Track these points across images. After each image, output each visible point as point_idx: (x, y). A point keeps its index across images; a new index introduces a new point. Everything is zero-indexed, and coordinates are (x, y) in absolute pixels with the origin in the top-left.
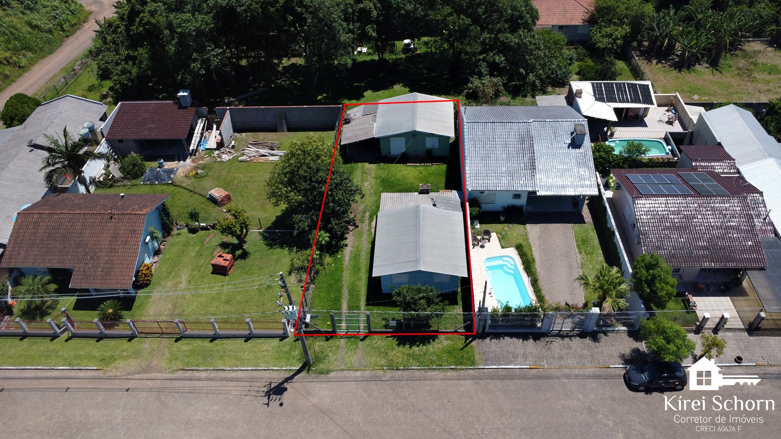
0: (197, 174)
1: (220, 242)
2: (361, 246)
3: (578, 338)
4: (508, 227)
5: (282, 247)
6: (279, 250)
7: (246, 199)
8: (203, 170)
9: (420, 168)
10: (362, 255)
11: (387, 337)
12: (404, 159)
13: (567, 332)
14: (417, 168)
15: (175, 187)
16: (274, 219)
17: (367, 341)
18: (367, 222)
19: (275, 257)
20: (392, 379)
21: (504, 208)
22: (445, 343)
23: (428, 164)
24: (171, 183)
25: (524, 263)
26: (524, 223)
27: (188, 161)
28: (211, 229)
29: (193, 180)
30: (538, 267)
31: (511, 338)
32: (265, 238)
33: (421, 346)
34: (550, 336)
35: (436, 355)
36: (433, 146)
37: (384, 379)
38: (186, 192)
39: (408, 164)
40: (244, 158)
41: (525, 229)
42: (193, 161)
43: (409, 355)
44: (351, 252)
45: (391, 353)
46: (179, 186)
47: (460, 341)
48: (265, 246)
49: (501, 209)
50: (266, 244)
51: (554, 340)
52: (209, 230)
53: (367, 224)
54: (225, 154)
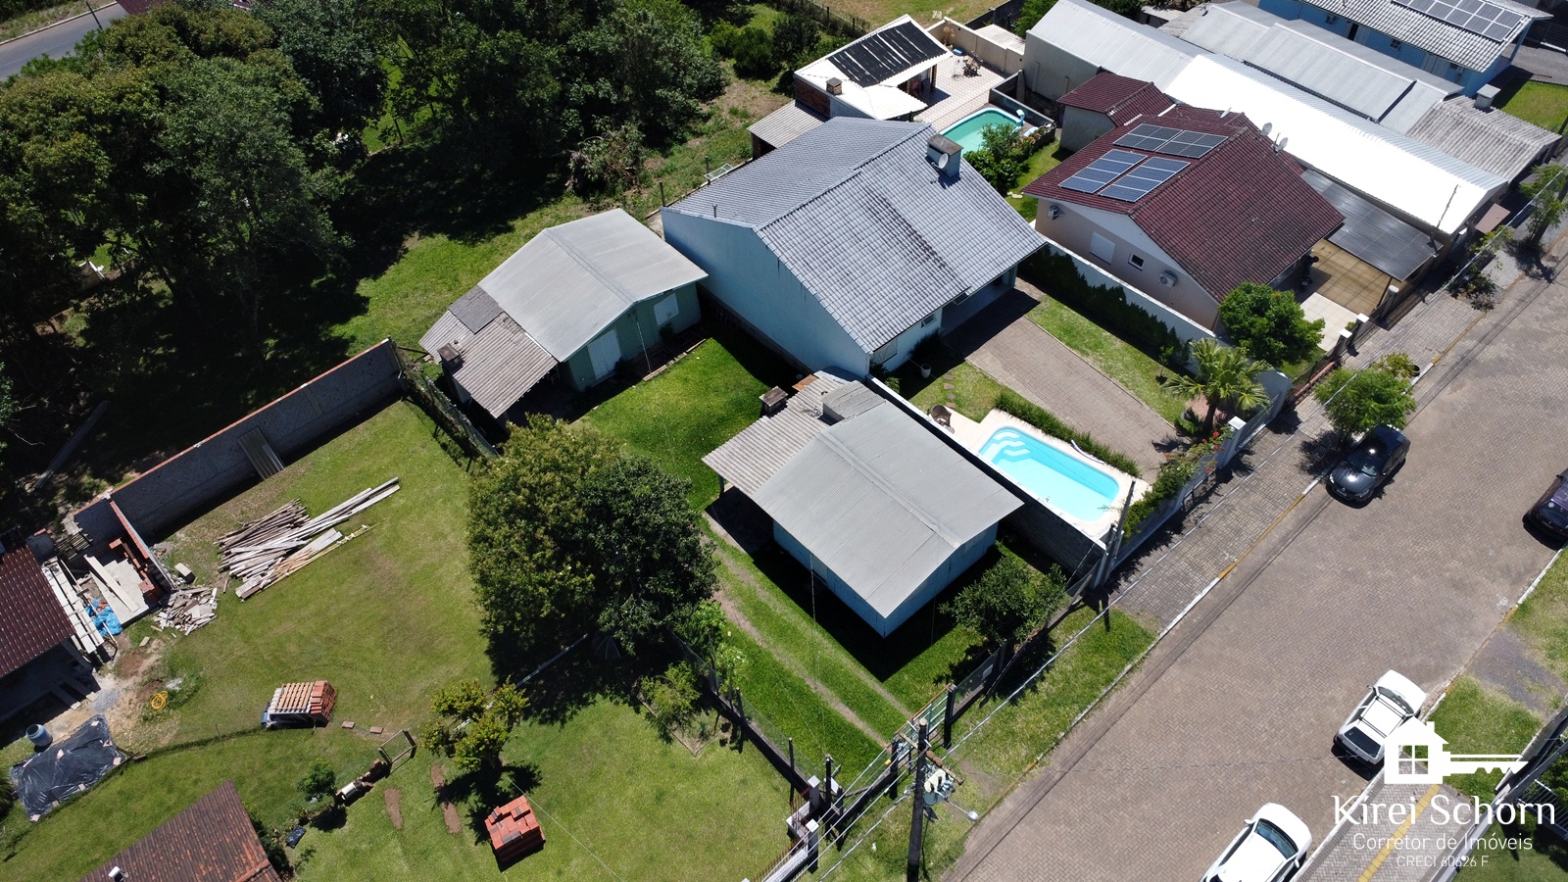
0: (172, 694)
1: (431, 794)
4: (948, 381)
10: (763, 600)
11: (982, 704)
15: (147, 764)
16: (486, 661)
20: (1069, 765)
21: (911, 352)
22: (1073, 639)
23: (680, 357)
24: (125, 764)
25: (1035, 425)
26: (959, 359)
27: (106, 682)
28: (370, 784)
29: (176, 716)
33: (1045, 674)
36: (669, 315)
37: (1057, 777)
38: (195, 753)
39: (646, 378)
40: (248, 585)
41: (971, 366)
42: (120, 673)
43: (1047, 705)
44: (739, 609)
46: (157, 753)
47: (1091, 620)
49: (907, 358)
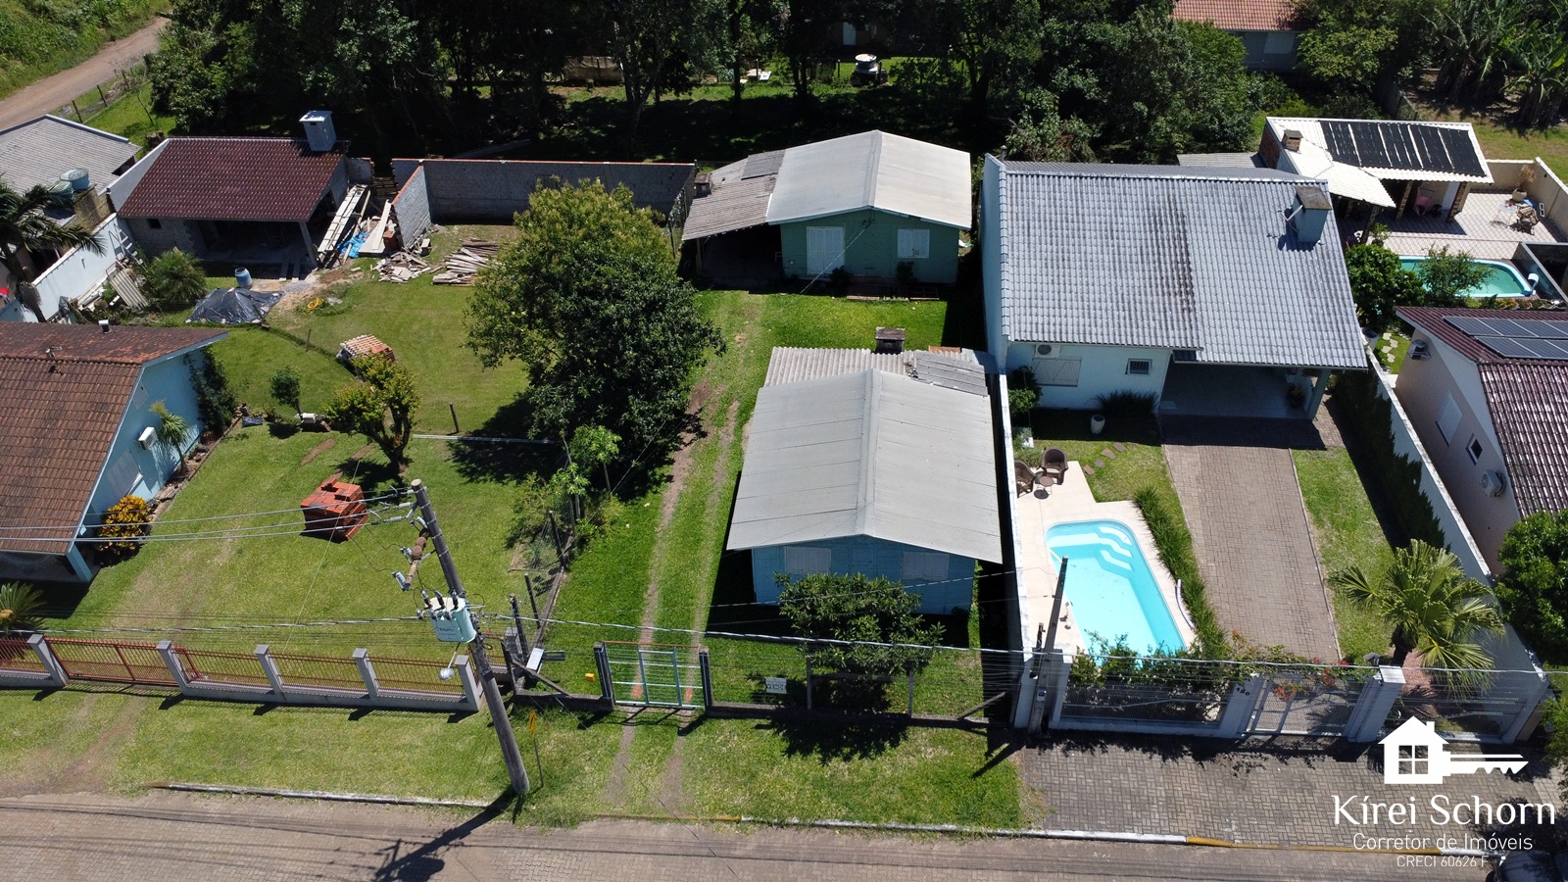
0: (325, 305)
1: (343, 459)
2: (710, 482)
3: (1329, 760)
4: (1114, 450)
5: (499, 478)
6: (493, 485)
7: (432, 365)
8: (341, 298)
9: (879, 307)
10: (709, 503)
11: (759, 727)
12: (839, 284)
13: (1295, 740)
14: (872, 307)
15: (265, 333)
16: (493, 412)
17: (699, 737)
18: (732, 424)
19: (478, 501)
20: (764, 855)
21: (1102, 400)
22: (930, 753)
23: (900, 299)
24: (259, 324)
25: (1159, 542)
26: (1156, 441)
27: (312, 279)
28: (328, 428)
29: (314, 318)
30: (1201, 553)
31: (1127, 750)
32: (460, 456)
33: (856, 757)
34: (1244, 750)
35: (902, 788)
36: (916, 253)
37: (739, 853)
38: (290, 346)
39: (849, 297)
40: (447, 275)
41: (1161, 455)
42: (322, 280)
43: (819, 783)
44: (681, 495)
45: (766, 775)
46: (276, 331)
47: (972, 750)
48: (457, 474)
49: (1093, 405)
50: (459, 471)
51: (1258, 761)
52: (325, 431)
53: (731, 431)
54: (402, 266)
